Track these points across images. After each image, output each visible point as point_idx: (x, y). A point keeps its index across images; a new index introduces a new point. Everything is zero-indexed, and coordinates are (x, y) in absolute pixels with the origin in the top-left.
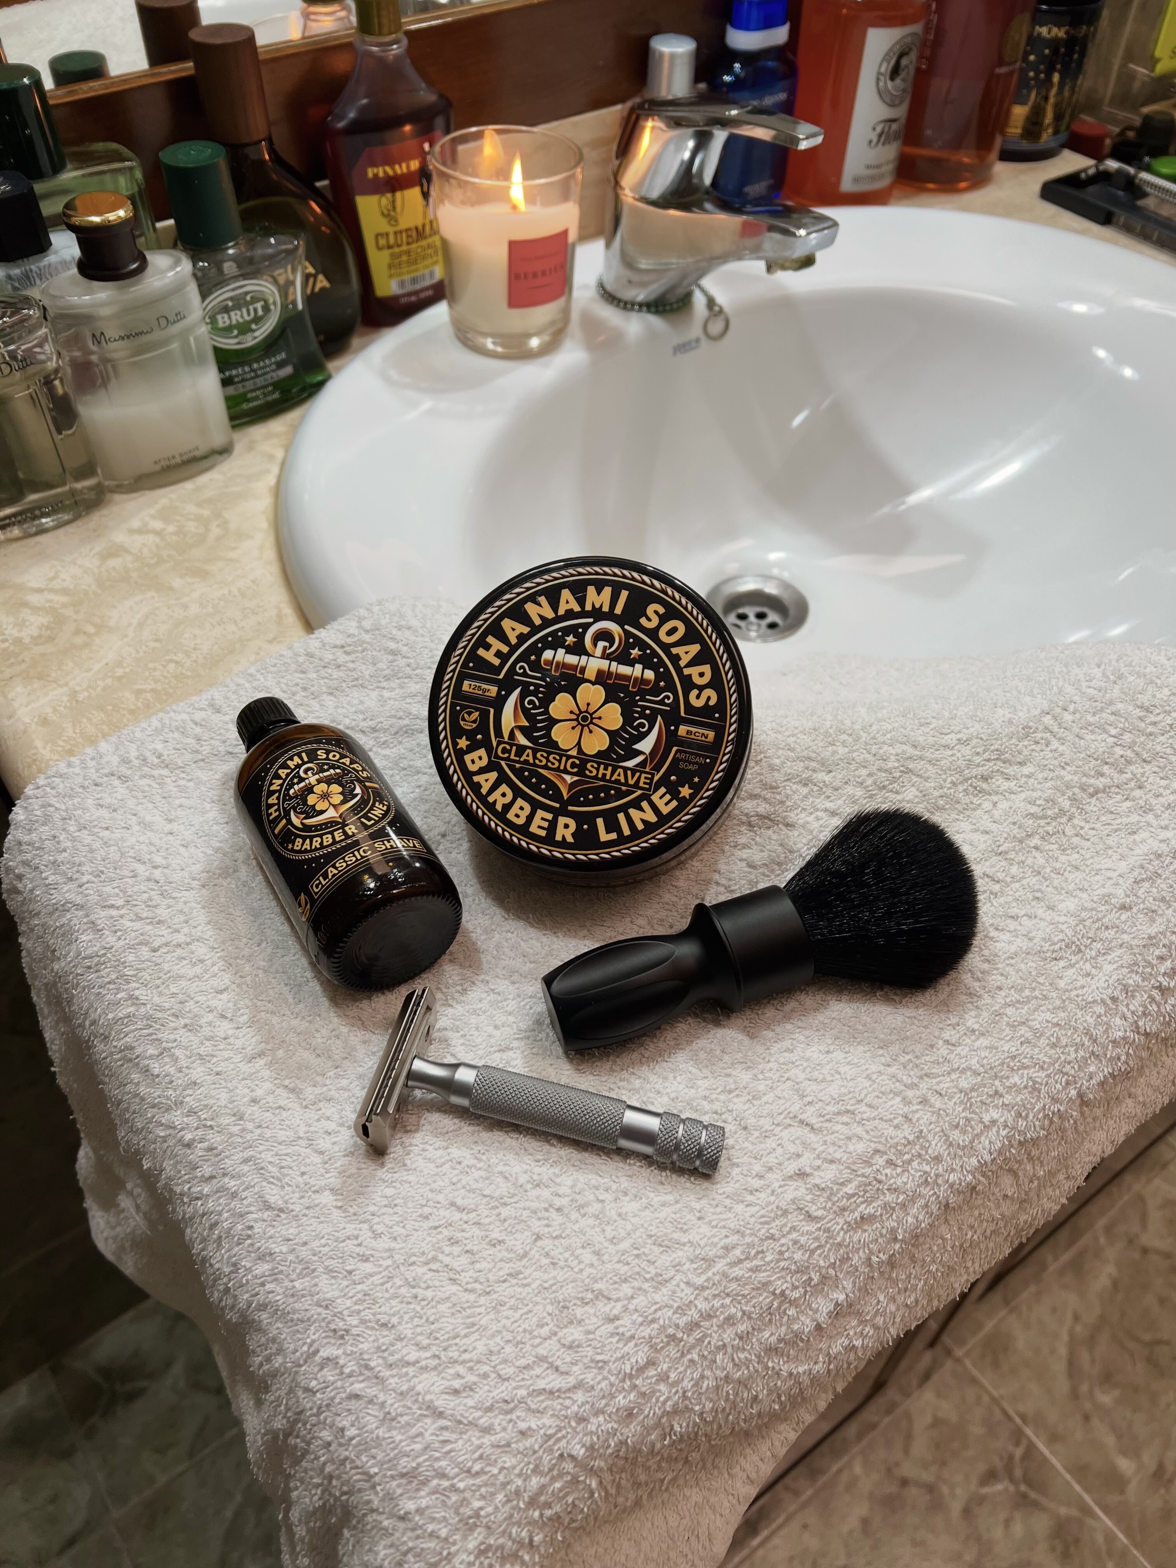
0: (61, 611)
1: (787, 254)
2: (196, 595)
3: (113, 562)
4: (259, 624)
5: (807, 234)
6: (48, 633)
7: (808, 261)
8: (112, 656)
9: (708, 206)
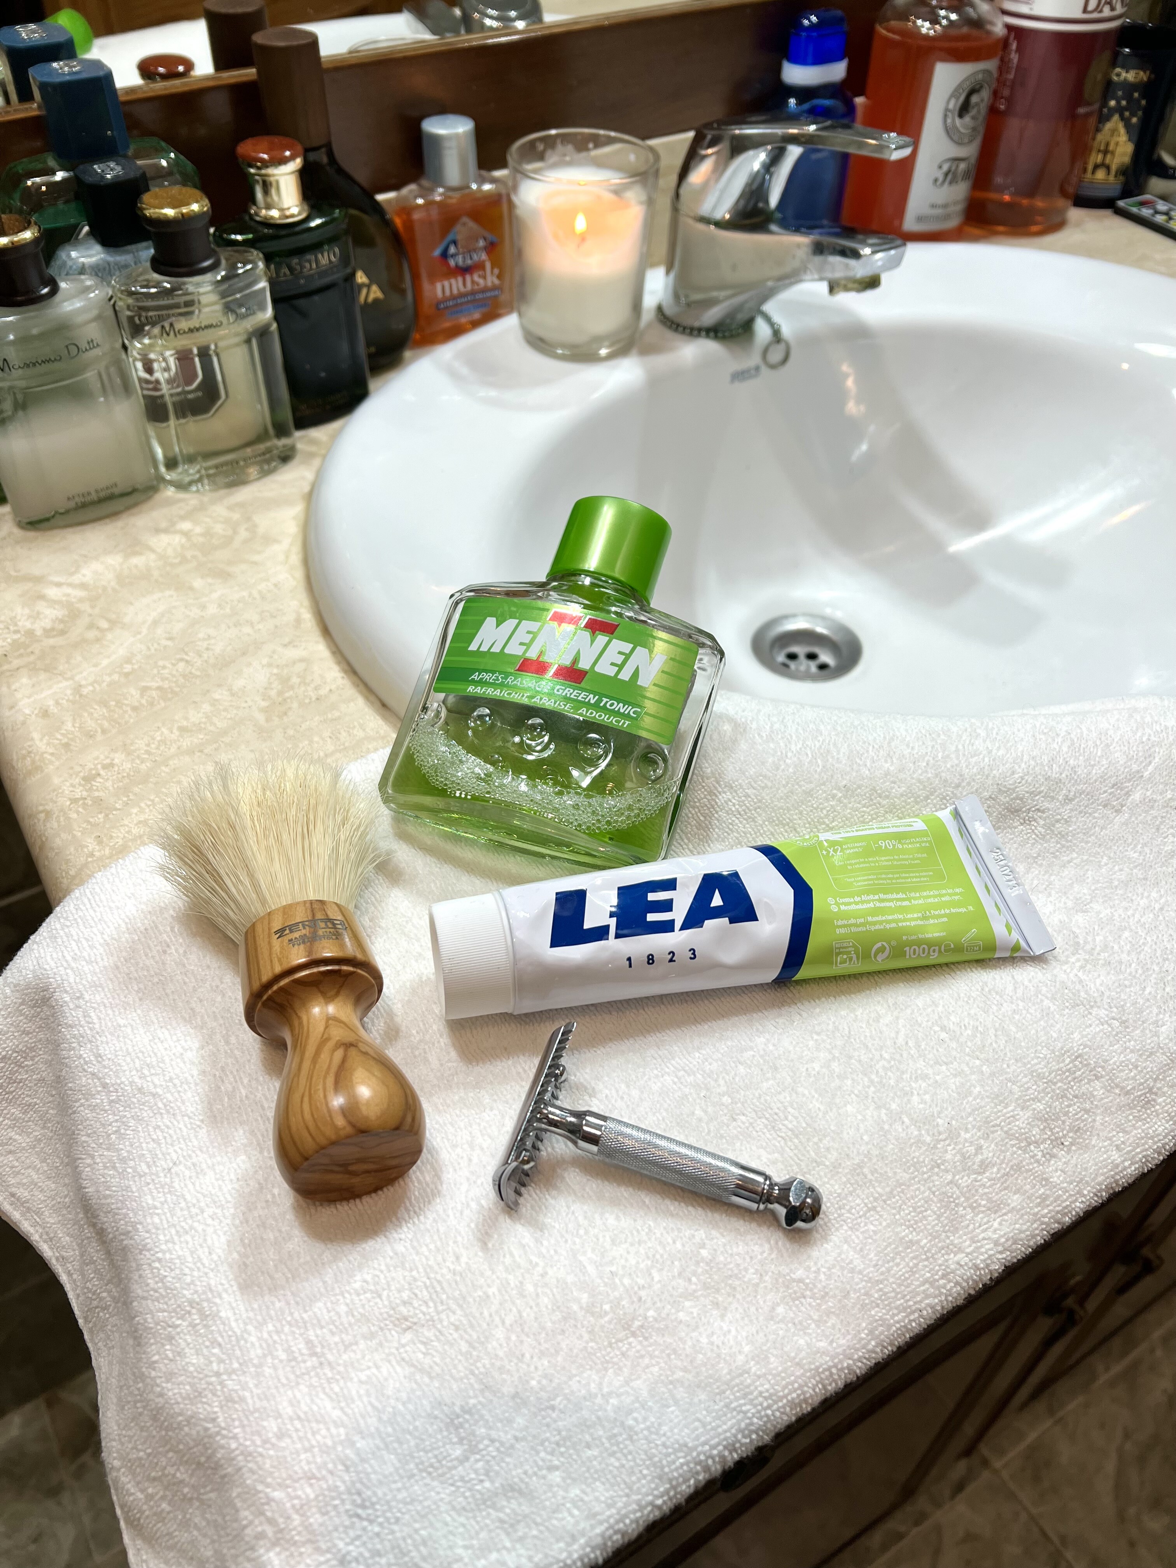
0: (76, 605)
1: (851, 274)
2: (215, 596)
3: (136, 561)
4: (276, 627)
5: (874, 252)
6: (61, 626)
7: (872, 283)
8: (122, 652)
9: (773, 227)
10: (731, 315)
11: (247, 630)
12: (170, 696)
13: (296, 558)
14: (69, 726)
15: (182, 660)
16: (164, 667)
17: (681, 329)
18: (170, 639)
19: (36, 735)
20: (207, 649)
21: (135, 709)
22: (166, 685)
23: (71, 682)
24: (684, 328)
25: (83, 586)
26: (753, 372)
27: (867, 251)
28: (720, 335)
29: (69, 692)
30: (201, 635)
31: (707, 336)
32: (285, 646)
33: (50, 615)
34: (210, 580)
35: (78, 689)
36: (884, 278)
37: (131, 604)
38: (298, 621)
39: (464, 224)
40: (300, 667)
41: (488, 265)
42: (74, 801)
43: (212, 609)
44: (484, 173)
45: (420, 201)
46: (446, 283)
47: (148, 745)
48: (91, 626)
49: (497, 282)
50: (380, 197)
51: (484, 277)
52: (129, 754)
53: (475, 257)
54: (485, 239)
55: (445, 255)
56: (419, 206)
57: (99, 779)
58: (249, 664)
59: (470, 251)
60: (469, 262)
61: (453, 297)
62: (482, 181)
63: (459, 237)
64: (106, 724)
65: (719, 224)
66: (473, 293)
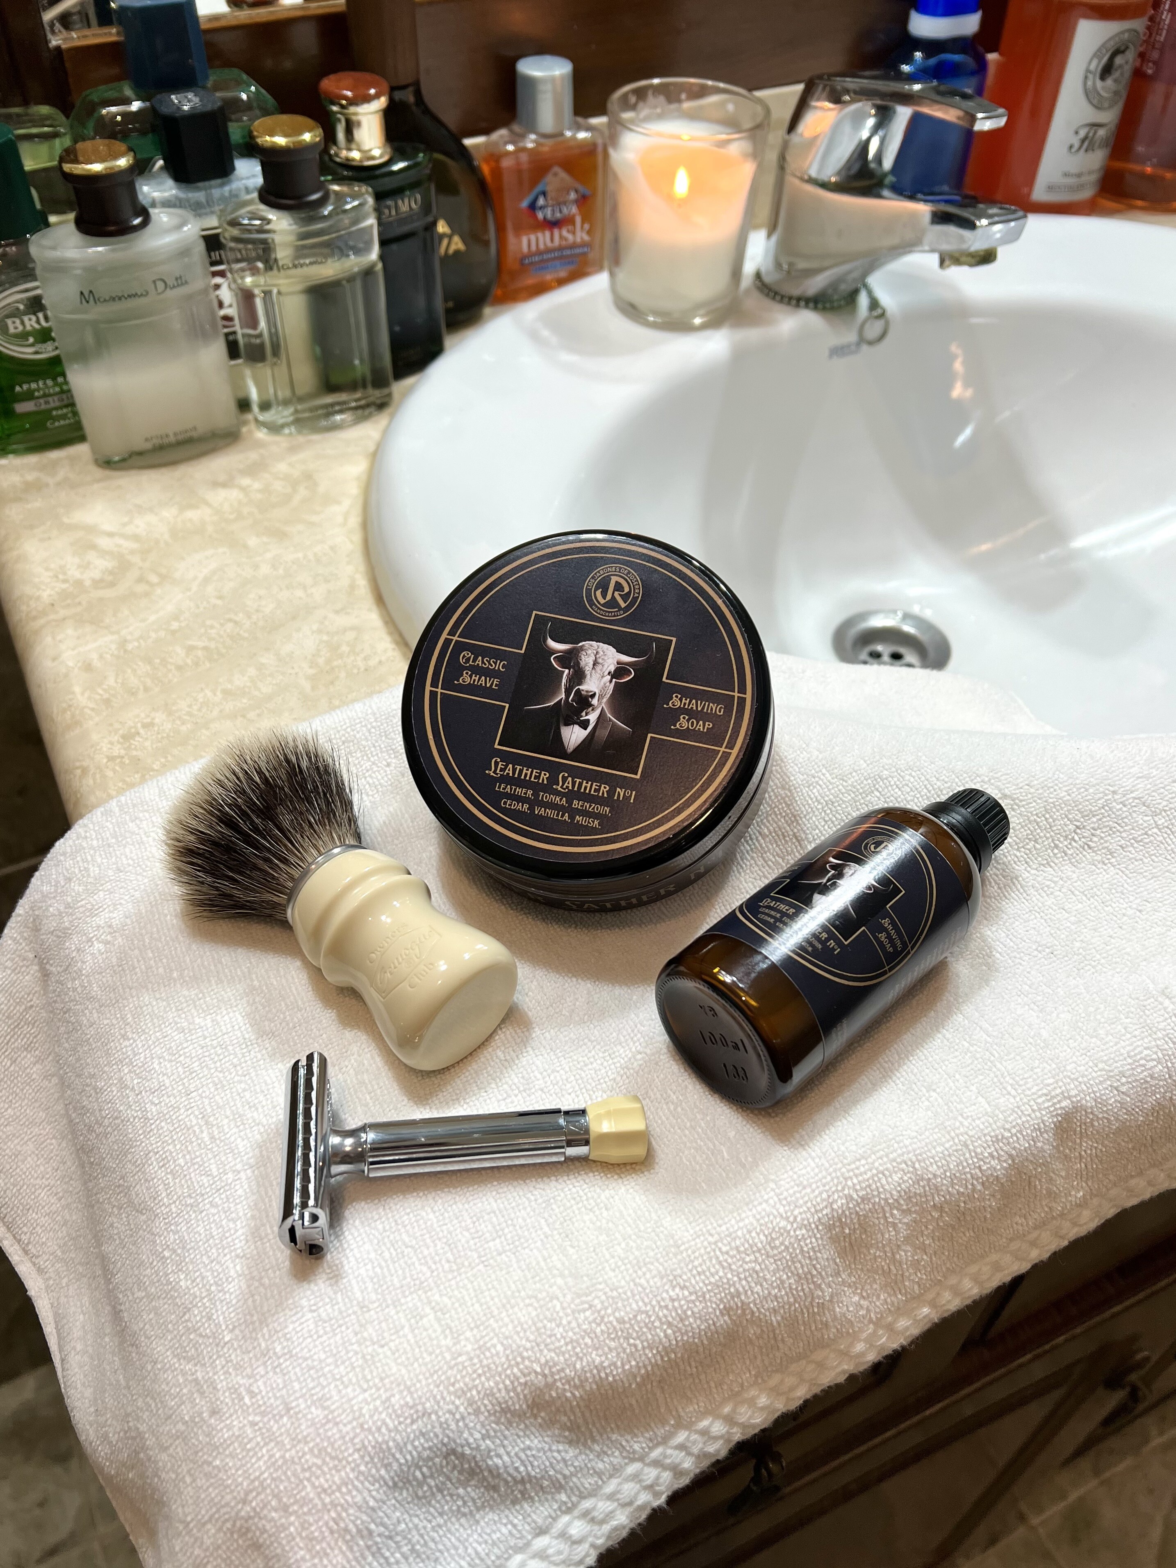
0: (127, 557)
1: (964, 246)
2: (269, 555)
3: (190, 514)
4: (329, 592)
5: (990, 224)
6: (110, 578)
7: (987, 257)
8: (170, 608)
9: (886, 193)
10: (834, 285)
11: (299, 593)
12: (215, 657)
13: (355, 521)
14: (111, 681)
15: (230, 620)
16: (212, 627)
17: (778, 298)
18: (220, 598)
19: (77, 689)
20: (257, 611)
21: (179, 668)
22: (213, 645)
23: (115, 637)
24: (782, 297)
25: (136, 538)
26: (853, 348)
27: (984, 222)
28: (820, 306)
29: (113, 647)
30: (252, 596)
31: (807, 306)
32: (337, 612)
33: (100, 565)
34: (265, 539)
35: (123, 643)
36: (1001, 252)
37: (183, 559)
38: (353, 587)
39: (556, 174)
40: (350, 636)
41: (578, 220)
42: (111, 759)
43: (265, 569)
44: (580, 120)
45: (510, 148)
46: (533, 237)
47: (190, 706)
48: (141, 580)
49: (586, 238)
50: (468, 142)
51: (574, 233)
52: (170, 714)
53: (565, 210)
54: (576, 191)
55: (533, 206)
56: (509, 153)
57: (137, 738)
58: (299, 630)
59: (560, 204)
60: (558, 215)
61: (539, 253)
62: (579, 128)
63: (549, 188)
64: (149, 682)
65: (824, 186)
66: (560, 249)
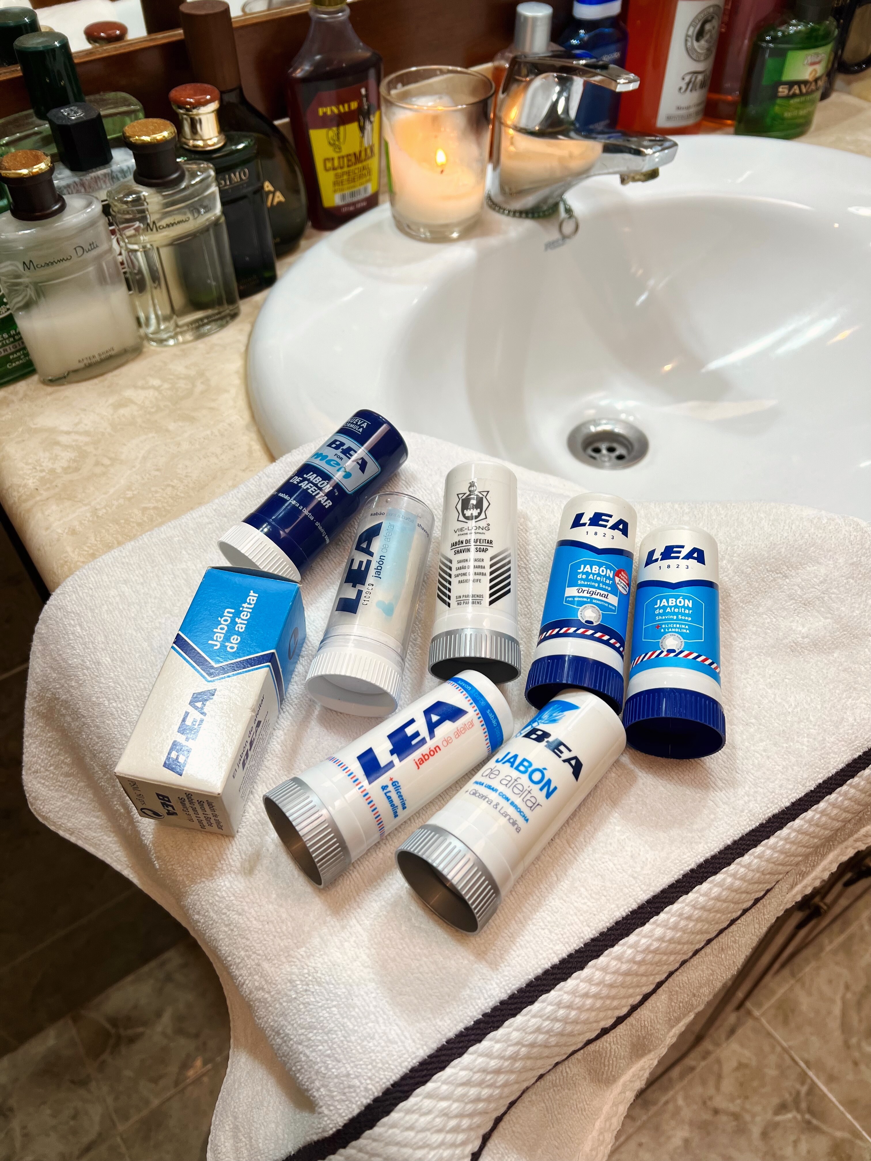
0: (84, 448)
1: (638, 168)
2: (186, 435)
3: (123, 412)
4: (235, 457)
5: (654, 152)
6: (75, 465)
7: (653, 174)
8: (122, 482)
9: (573, 135)
11: (214, 460)
12: (164, 513)
13: (242, 403)
14: (92, 540)
15: (169, 485)
16: (156, 492)
18: (158, 470)
19: (69, 549)
20: (186, 476)
21: (139, 524)
22: (160, 505)
24: (509, 211)
25: (87, 433)
26: (560, 242)
27: (650, 151)
28: (536, 215)
29: (88, 515)
30: (180, 466)
31: (527, 217)
33: (66, 456)
34: (180, 424)
35: (95, 511)
37: (125, 445)
38: (250, 452)
43: (185, 446)
48: (97, 463)
65: (531, 133)
